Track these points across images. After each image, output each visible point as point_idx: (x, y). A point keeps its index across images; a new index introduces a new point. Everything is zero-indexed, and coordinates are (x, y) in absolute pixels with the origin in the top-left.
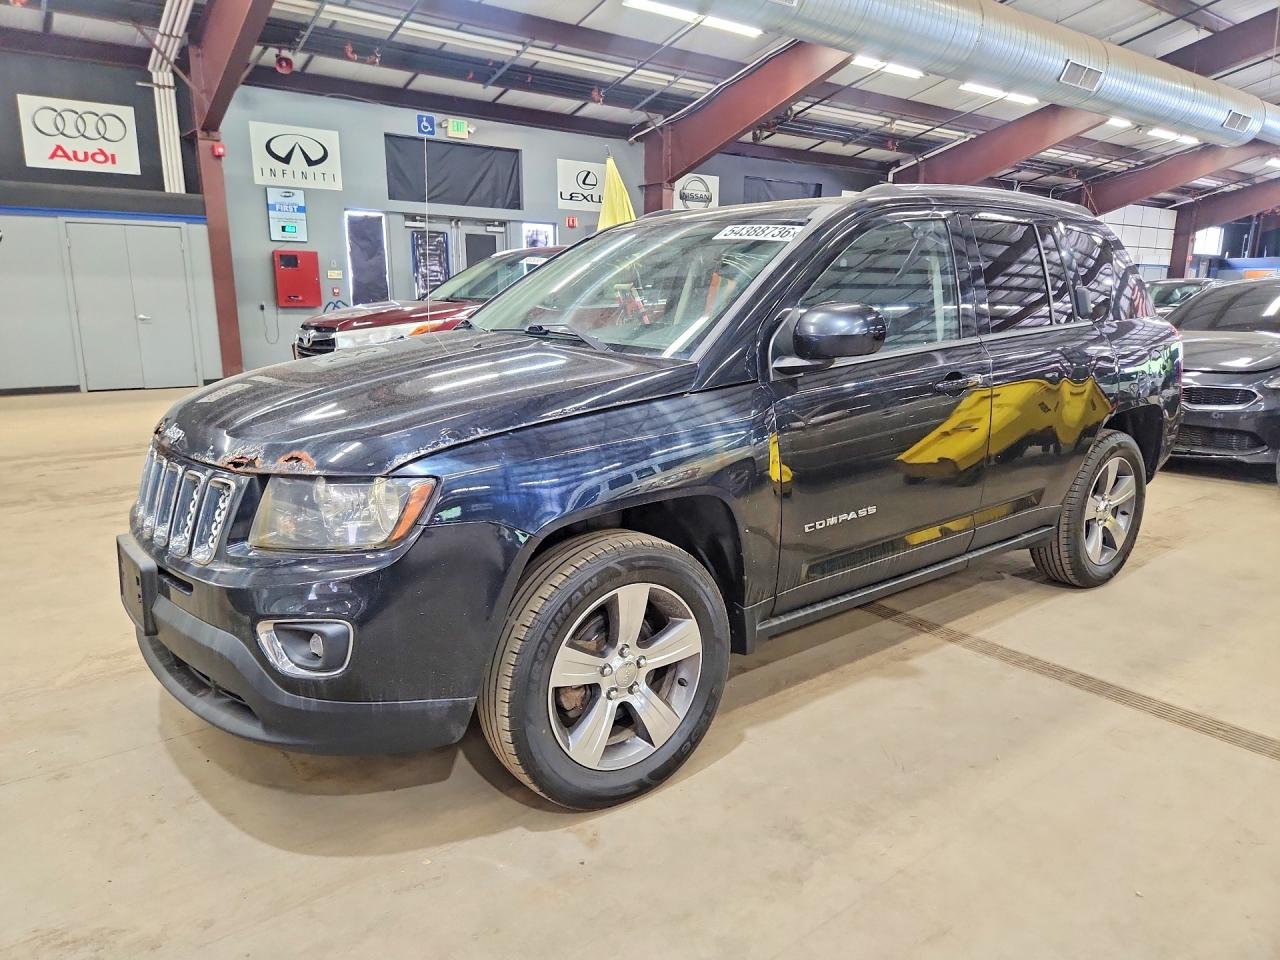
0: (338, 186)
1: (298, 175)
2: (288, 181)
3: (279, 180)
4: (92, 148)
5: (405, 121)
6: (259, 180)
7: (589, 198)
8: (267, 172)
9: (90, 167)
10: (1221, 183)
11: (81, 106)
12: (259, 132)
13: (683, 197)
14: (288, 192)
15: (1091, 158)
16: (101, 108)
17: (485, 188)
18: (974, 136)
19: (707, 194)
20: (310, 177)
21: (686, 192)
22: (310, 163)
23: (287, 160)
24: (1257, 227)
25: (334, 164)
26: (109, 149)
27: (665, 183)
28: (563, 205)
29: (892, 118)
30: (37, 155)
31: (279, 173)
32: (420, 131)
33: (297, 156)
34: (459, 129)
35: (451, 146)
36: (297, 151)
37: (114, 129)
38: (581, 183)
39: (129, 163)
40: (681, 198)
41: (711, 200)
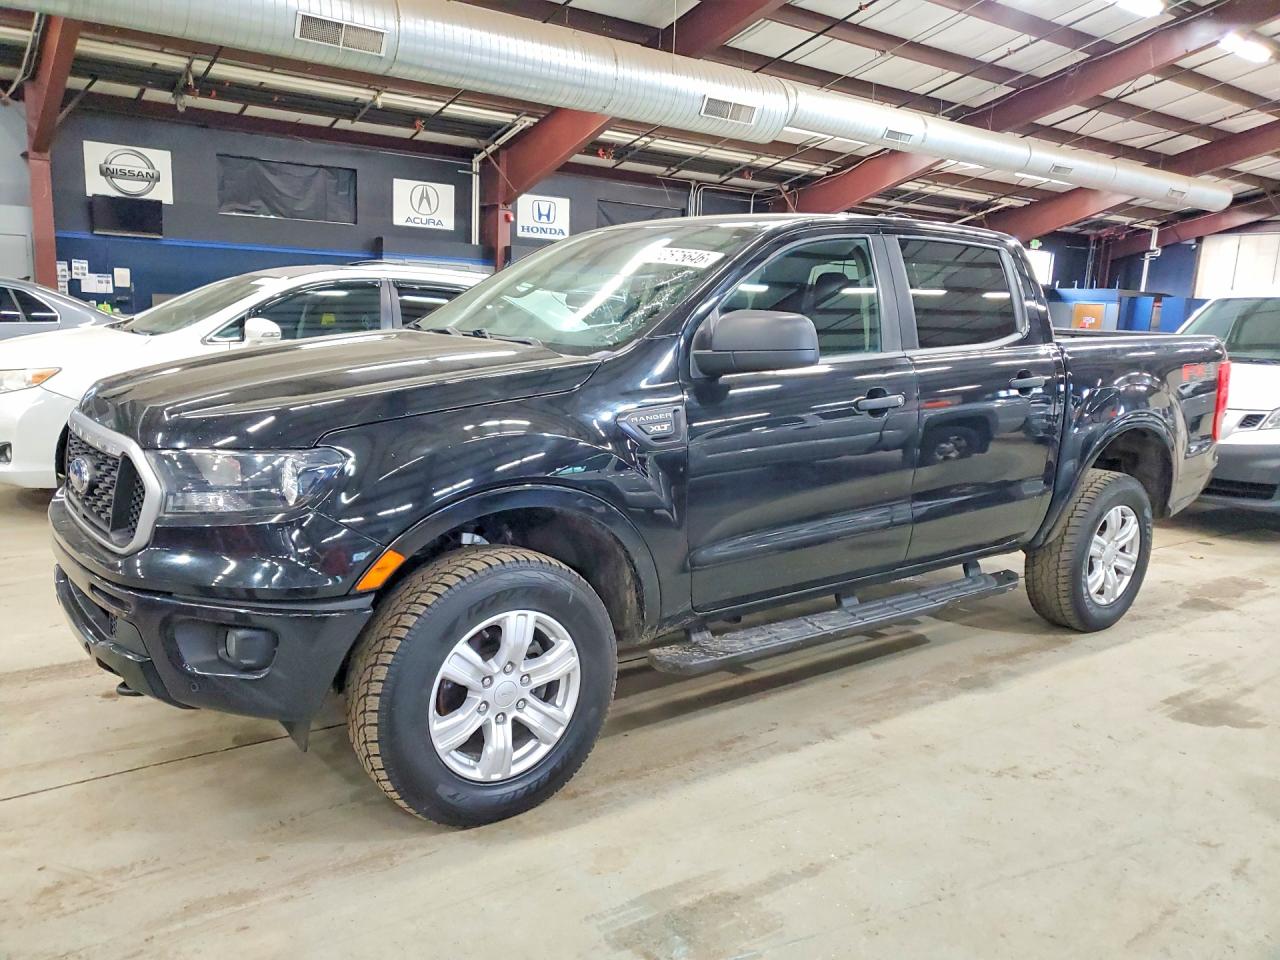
10: (992, 197)
13: (106, 172)
15: (754, 157)
18: (536, 120)
19: (151, 171)
21: (111, 167)
24: (1097, 254)
27: (32, 154)
29: (378, 91)
40: (102, 173)
41: (158, 179)
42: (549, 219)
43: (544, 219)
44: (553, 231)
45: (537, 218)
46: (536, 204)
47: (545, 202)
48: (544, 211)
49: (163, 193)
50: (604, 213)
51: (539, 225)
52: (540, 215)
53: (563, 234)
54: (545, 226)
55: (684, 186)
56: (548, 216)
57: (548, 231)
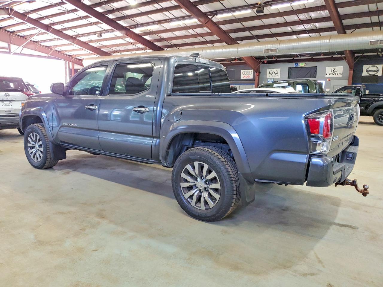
0: (279, 77)
1: (273, 76)
2: (272, 77)
3: (270, 77)
4: (247, 75)
5: (292, 65)
6: (267, 77)
7: (334, 74)
8: (269, 76)
9: (247, 78)
11: (247, 70)
12: (268, 70)
13: (367, 71)
14: (271, 79)
16: (249, 70)
17: (309, 75)
20: (275, 76)
22: (275, 74)
23: (272, 74)
25: (279, 74)
26: (249, 75)
27: (350, 70)
28: (326, 76)
30: (242, 77)
31: (270, 76)
32: (295, 66)
33: (274, 73)
34: (302, 65)
35: (301, 68)
36: (274, 72)
37: (250, 73)
38: (332, 71)
39: (251, 77)
40: (366, 71)
41: (379, 71)
49: (379, 74)
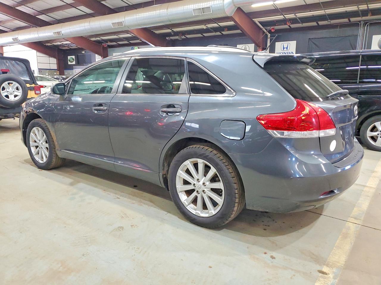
12: (114, 54)
42: (287, 49)
43: (285, 49)
44: (289, 53)
45: (282, 50)
46: (282, 45)
47: (285, 44)
48: (285, 47)
50: (313, 43)
51: (283, 52)
52: (284, 48)
53: (293, 53)
54: (285, 52)
55: (357, 24)
56: (287, 48)
57: (287, 53)
